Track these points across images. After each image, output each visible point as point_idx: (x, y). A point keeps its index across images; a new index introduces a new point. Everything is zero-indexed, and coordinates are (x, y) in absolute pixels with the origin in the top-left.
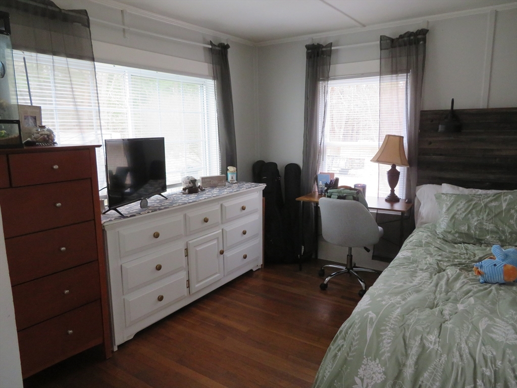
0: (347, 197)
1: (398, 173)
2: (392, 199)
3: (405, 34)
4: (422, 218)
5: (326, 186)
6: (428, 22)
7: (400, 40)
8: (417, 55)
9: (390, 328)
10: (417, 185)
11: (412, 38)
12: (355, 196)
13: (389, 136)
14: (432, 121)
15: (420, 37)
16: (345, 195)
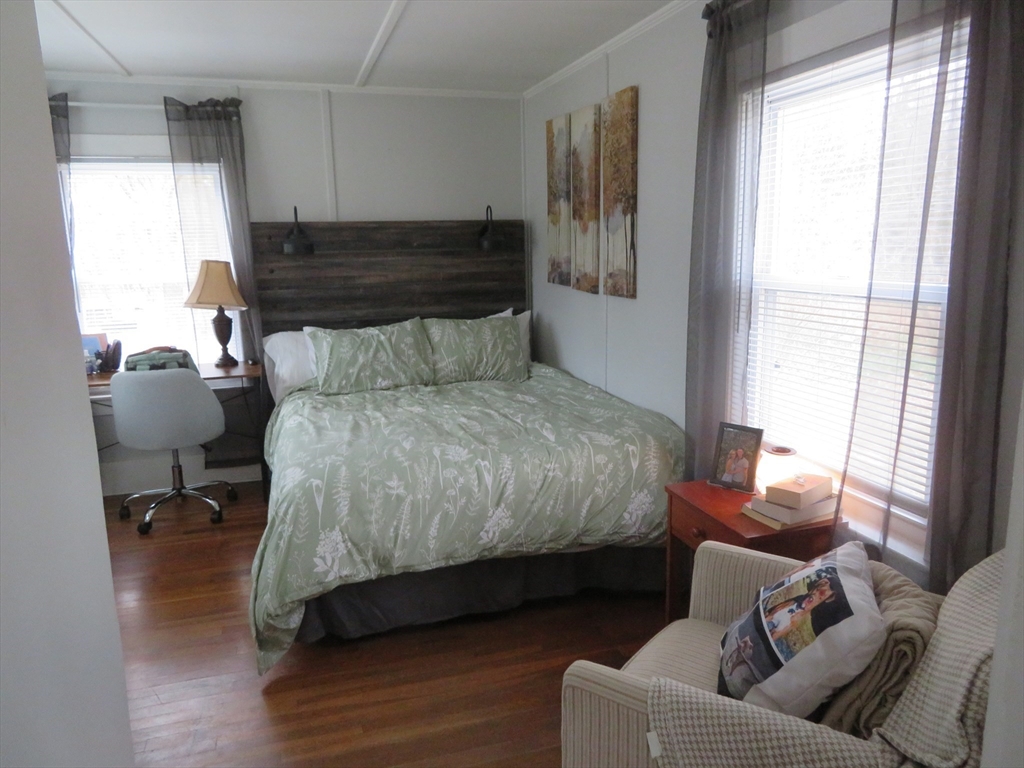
0: (167, 366)
1: (229, 321)
2: (227, 362)
3: (208, 100)
4: (284, 382)
5: (97, 358)
6: (238, 88)
7: (200, 109)
8: (231, 134)
9: (343, 489)
10: (265, 336)
11: (219, 108)
12: (181, 361)
13: (208, 262)
14: (270, 238)
15: (231, 109)
16: (162, 361)
